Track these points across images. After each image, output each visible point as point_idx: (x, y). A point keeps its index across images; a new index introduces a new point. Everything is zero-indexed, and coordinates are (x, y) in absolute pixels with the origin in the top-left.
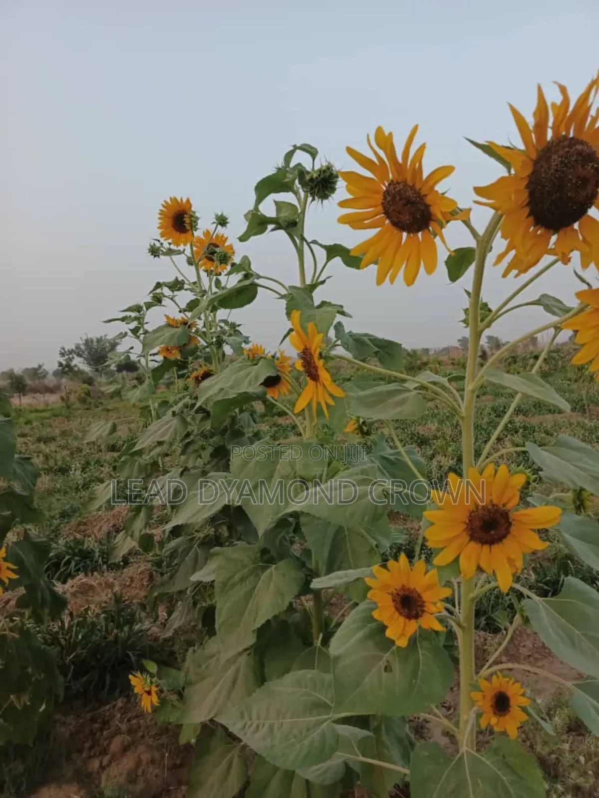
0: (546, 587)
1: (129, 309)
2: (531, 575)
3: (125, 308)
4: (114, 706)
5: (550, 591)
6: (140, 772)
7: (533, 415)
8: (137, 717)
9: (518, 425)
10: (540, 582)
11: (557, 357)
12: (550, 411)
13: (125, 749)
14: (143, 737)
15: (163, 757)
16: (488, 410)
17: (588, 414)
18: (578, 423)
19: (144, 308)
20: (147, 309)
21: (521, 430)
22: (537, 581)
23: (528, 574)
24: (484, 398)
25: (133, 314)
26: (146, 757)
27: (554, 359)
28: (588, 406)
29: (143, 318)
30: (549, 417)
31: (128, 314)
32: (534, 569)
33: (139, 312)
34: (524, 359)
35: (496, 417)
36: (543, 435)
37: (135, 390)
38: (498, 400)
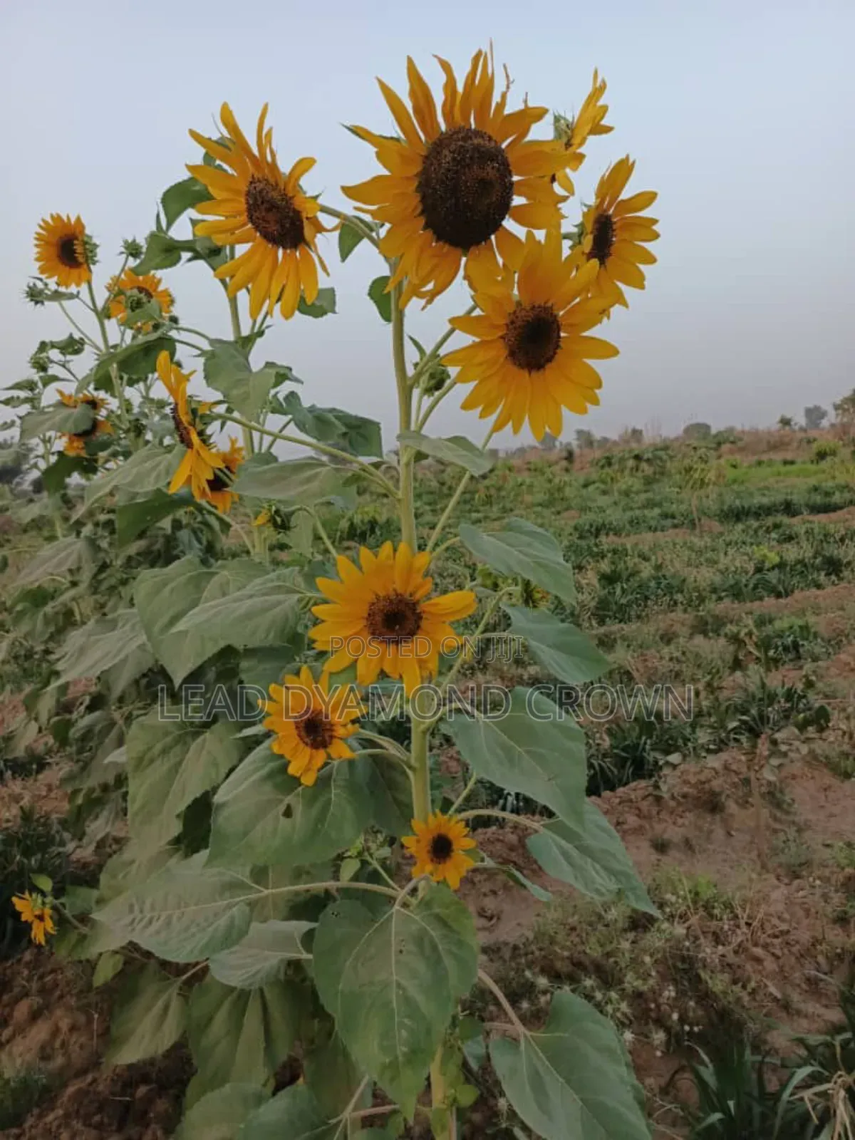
0: (624, 754)
1: (18, 386)
2: (604, 740)
3: (10, 384)
4: (19, 961)
5: (628, 758)
6: (57, 1044)
7: (628, 535)
8: (53, 971)
9: (605, 547)
10: (617, 748)
11: (665, 457)
12: (650, 528)
13: (35, 1016)
14: (61, 997)
15: (90, 1021)
16: (569, 530)
17: (697, 531)
18: (685, 543)
19: (40, 385)
20: (45, 385)
21: (609, 555)
22: (612, 747)
23: (601, 738)
24: (565, 514)
25: (23, 394)
26: (64, 1024)
27: (661, 459)
28: (700, 520)
29: (39, 399)
30: (649, 536)
31: (16, 393)
32: (610, 732)
33: (32, 390)
34: (622, 460)
35: (578, 538)
36: (637, 560)
37: (32, 505)
38: (584, 517)
